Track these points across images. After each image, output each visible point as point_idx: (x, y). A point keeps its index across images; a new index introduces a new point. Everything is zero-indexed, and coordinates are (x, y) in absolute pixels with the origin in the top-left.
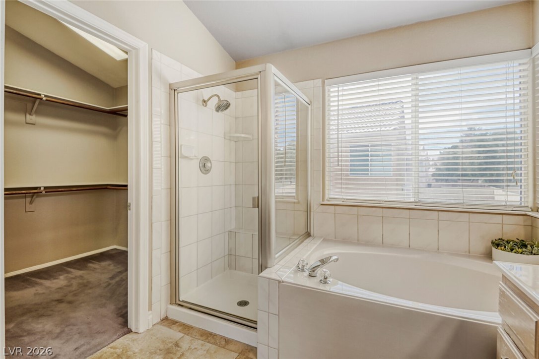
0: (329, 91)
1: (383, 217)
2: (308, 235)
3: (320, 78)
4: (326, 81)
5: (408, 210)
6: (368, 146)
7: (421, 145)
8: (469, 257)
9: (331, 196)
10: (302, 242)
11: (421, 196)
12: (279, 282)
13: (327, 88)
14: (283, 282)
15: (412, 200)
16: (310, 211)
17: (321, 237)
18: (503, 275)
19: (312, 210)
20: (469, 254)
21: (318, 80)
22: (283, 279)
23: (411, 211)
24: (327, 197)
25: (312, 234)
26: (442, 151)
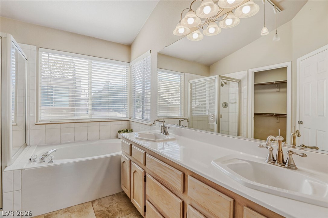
0: (41, 55)
1: (75, 127)
2: (26, 145)
3: (35, 45)
4: (39, 48)
5: (87, 123)
6: (53, 87)
7: (93, 93)
8: (111, 139)
9: (42, 119)
10: (24, 149)
11: (92, 116)
12: (22, 170)
13: (40, 53)
14: (24, 169)
15: (89, 118)
16: (27, 130)
17: (36, 145)
18: (123, 137)
19: (28, 129)
20: (111, 138)
21: (34, 46)
22: (24, 167)
23: (88, 123)
24: (39, 119)
25: (28, 144)
26: (94, 93)
